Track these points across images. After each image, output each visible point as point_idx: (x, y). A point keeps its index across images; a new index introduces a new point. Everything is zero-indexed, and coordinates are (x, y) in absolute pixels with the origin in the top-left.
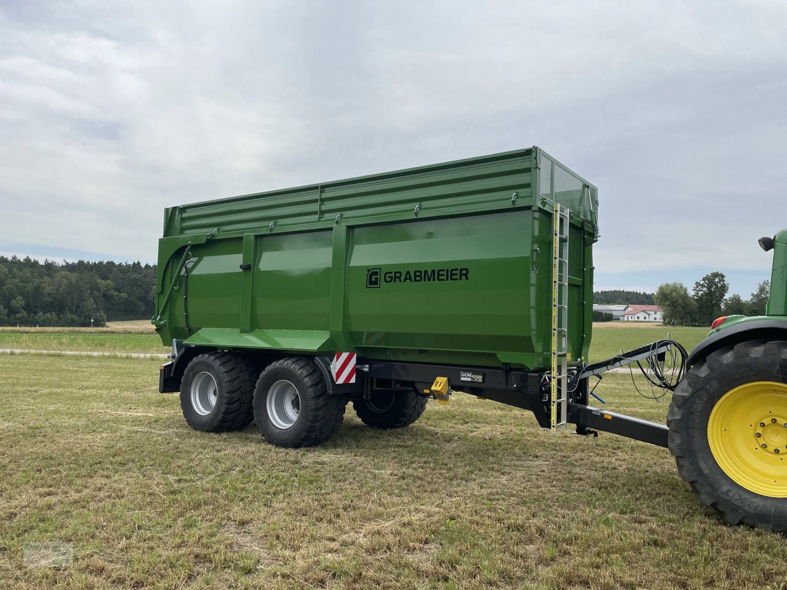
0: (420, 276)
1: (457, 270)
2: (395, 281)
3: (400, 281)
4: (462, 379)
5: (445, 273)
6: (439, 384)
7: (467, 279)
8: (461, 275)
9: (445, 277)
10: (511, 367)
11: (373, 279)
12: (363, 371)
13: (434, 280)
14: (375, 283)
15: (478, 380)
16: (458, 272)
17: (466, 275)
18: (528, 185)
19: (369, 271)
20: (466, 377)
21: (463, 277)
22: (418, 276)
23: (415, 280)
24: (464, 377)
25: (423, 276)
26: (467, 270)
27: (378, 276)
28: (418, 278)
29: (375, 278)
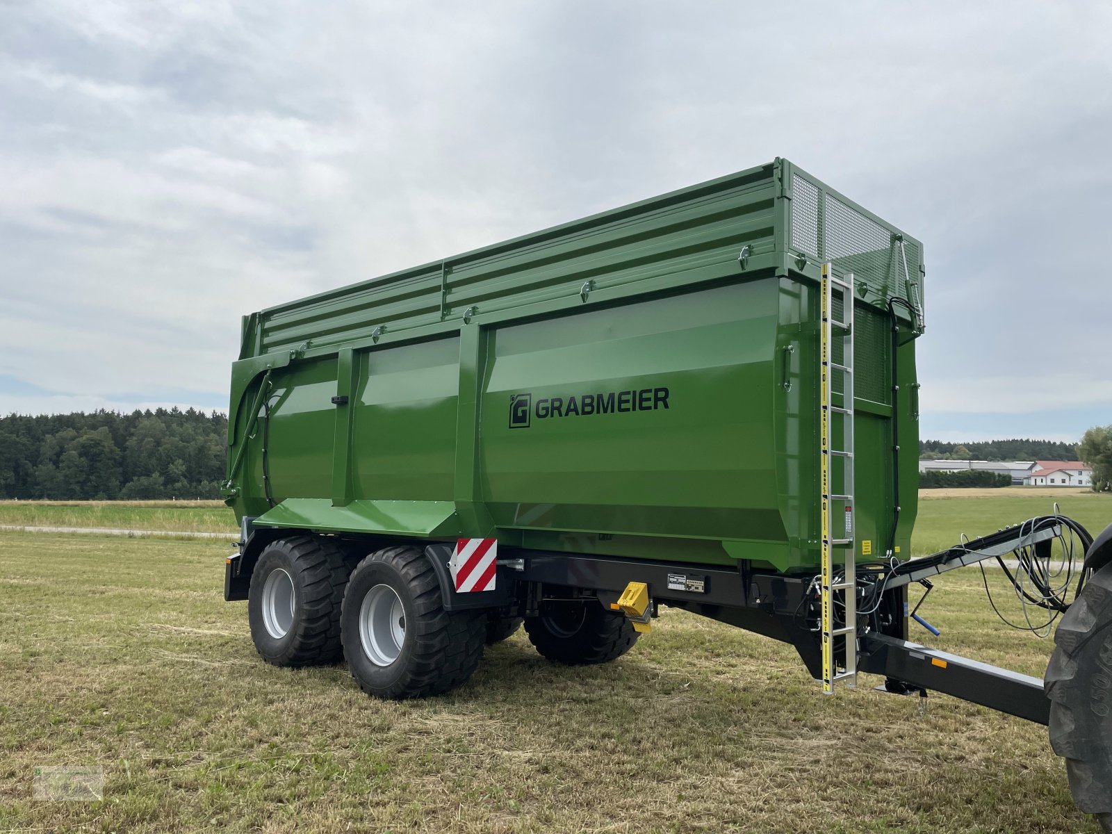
0: (591, 404)
1: (650, 391)
2: (552, 416)
3: (560, 415)
4: (671, 586)
5: (630, 397)
6: (631, 594)
7: (666, 406)
8: (657, 399)
9: (630, 405)
10: (754, 565)
11: (520, 414)
12: (515, 569)
13: (612, 411)
14: (523, 419)
15: (697, 588)
16: (651, 395)
17: (664, 399)
18: (769, 232)
19: (513, 399)
20: (677, 584)
21: (660, 404)
22: (588, 405)
23: (584, 413)
24: (674, 582)
25: (595, 404)
26: (666, 390)
27: (527, 408)
28: (588, 409)
29: (522, 411)
